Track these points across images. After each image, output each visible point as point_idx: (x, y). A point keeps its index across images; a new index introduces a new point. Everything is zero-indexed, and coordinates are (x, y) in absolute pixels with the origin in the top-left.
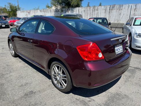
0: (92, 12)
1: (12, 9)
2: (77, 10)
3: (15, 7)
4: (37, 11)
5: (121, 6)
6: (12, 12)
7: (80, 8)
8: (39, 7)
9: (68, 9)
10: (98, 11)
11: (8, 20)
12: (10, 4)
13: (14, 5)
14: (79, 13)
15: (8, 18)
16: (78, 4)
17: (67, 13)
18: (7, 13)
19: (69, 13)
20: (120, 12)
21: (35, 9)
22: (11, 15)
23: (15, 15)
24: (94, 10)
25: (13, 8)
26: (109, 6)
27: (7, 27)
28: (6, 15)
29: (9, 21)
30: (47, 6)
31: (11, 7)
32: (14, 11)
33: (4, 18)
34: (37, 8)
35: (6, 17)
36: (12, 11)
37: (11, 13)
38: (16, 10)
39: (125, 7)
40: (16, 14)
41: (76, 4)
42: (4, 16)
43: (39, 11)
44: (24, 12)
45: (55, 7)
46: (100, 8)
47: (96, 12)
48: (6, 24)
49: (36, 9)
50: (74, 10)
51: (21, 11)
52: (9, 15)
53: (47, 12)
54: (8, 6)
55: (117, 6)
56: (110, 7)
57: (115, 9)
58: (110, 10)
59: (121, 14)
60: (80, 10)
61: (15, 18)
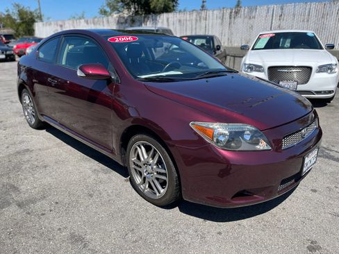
0: (196, 23)
1: (22, 19)
2: (163, 20)
3: (31, 13)
4: (80, 22)
5: (252, 9)
6: (24, 25)
7: (170, 15)
8: (84, 12)
9: (145, 17)
10: (207, 22)
11: (14, 45)
12: (18, 5)
13: (28, 9)
14: (168, 25)
15: (14, 39)
16: (165, 5)
17: (144, 27)
18: (12, 27)
19: (148, 26)
20: (251, 22)
21: (74, 17)
22: (22, 32)
23: (30, 32)
24: (198, 19)
25: (25, 16)
26: (229, 11)
27: (10, 58)
28: (10, 33)
29: (15, 47)
30: (101, 11)
31: (21, 13)
32: (26, 24)
33: (4, 39)
34: (80, 15)
35: (8, 37)
36: (23, 23)
37: (21, 28)
38: (33, 21)
39: (262, 11)
40: (34, 30)
41: (163, 6)
42: (5, 36)
43: (82, 21)
44: (50, 24)
45: (116, 12)
46: (211, 15)
47: (203, 22)
48: (8, 53)
49: (77, 17)
50: (158, 18)
51: (44, 23)
52: (17, 31)
53: (101, 23)
54: (14, 11)
55: (244, 11)
56: (231, 13)
57: (240, 17)
58: (230, 18)
59: (252, 26)
60: (170, 19)
61: (29, 39)
